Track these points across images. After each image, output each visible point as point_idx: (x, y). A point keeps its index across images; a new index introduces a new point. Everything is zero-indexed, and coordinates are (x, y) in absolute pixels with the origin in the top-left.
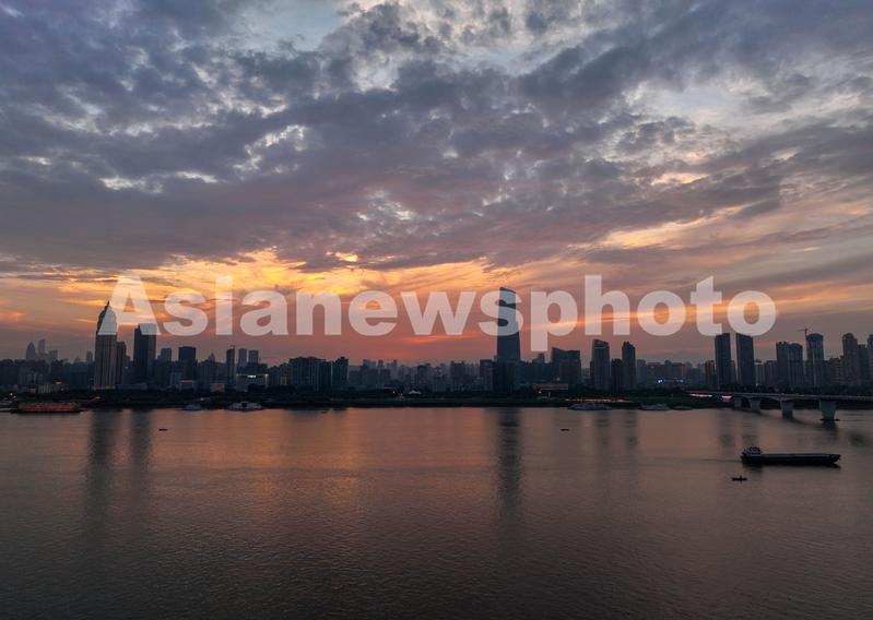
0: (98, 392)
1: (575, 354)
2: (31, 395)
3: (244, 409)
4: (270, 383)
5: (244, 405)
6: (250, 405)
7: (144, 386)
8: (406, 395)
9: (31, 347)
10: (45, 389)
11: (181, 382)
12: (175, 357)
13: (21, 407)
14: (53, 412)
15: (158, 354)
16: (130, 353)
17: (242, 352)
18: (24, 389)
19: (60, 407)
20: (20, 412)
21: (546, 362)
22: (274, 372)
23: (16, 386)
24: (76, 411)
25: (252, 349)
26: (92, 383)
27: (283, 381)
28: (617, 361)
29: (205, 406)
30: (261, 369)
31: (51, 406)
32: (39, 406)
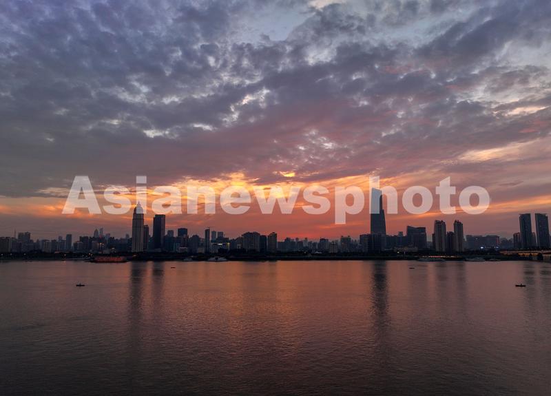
0: (134, 253)
1: (423, 229)
2: (100, 255)
3: (217, 260)
4: (230, 246)
5: (217, 259)
6: (220, 259)
7: (159, 250)
8: (313, 254)
9: (96, 231)
10: (107, 251)
11: (180, 249)
12: (176, 235)
13: (96, 259)
14: (113, 262)
15: (166, 234)
16: (151, 233)
17: (214, 233)
18: (96, 251)
19: (116, 259)
20: (96, 262)
21: (404, 235)
22: (233, 242)
23: (91, 251)
24: (124, 262)
25: (220, 231)
26: (131, 249)
27: (239, 246)
28: (451, 233)
29: (194, 260)
30: (226, 240)
31: (111, 259)
32: (105, 259)
